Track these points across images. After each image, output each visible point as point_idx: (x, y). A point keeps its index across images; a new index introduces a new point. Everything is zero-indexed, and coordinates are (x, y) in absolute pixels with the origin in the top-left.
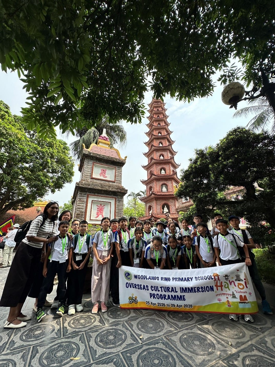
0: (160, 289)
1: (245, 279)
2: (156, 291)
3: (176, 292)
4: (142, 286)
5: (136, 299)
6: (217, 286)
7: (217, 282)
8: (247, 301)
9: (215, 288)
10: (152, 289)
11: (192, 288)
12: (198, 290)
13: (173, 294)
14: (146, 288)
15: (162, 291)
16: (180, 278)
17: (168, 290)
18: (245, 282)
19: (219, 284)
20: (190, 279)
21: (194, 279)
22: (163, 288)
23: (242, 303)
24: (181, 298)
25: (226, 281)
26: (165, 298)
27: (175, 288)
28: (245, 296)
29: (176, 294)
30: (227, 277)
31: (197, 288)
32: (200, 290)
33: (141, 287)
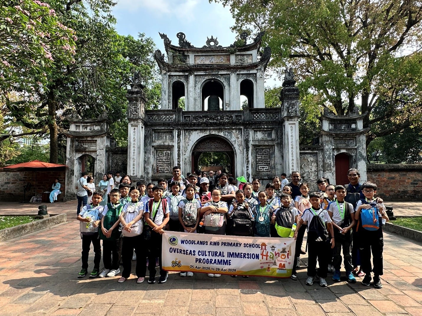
0: (207, 253)
1: (288, 251)
2: (203, 256)
3: (223, 256)
4: (189, 252)
5: (179, 262)
6: (262, 255)
7: (263, 251)
8: (284, 269)
9: (260, 257)
10: (200, 253)
11: (239, 253)
12: (244, 256)
13: (220, 258)
14: (193, 253)
15: (209, 256)
16: (229, 243)
17: (216, 255)
18: (288, 253)
19: (264, 254)
20: (239, 245)
21: (242, 245)
22: (211, 253)
23: (280, 269)
24: (227, 263)
25: (272, 252)
26: (211, 262)
27: (223, 252)
28: (284, 264)
29: (223, 258)
30: (273, 248)
31: (244, 254)
32: (246, 256)
33: (187, 253)
